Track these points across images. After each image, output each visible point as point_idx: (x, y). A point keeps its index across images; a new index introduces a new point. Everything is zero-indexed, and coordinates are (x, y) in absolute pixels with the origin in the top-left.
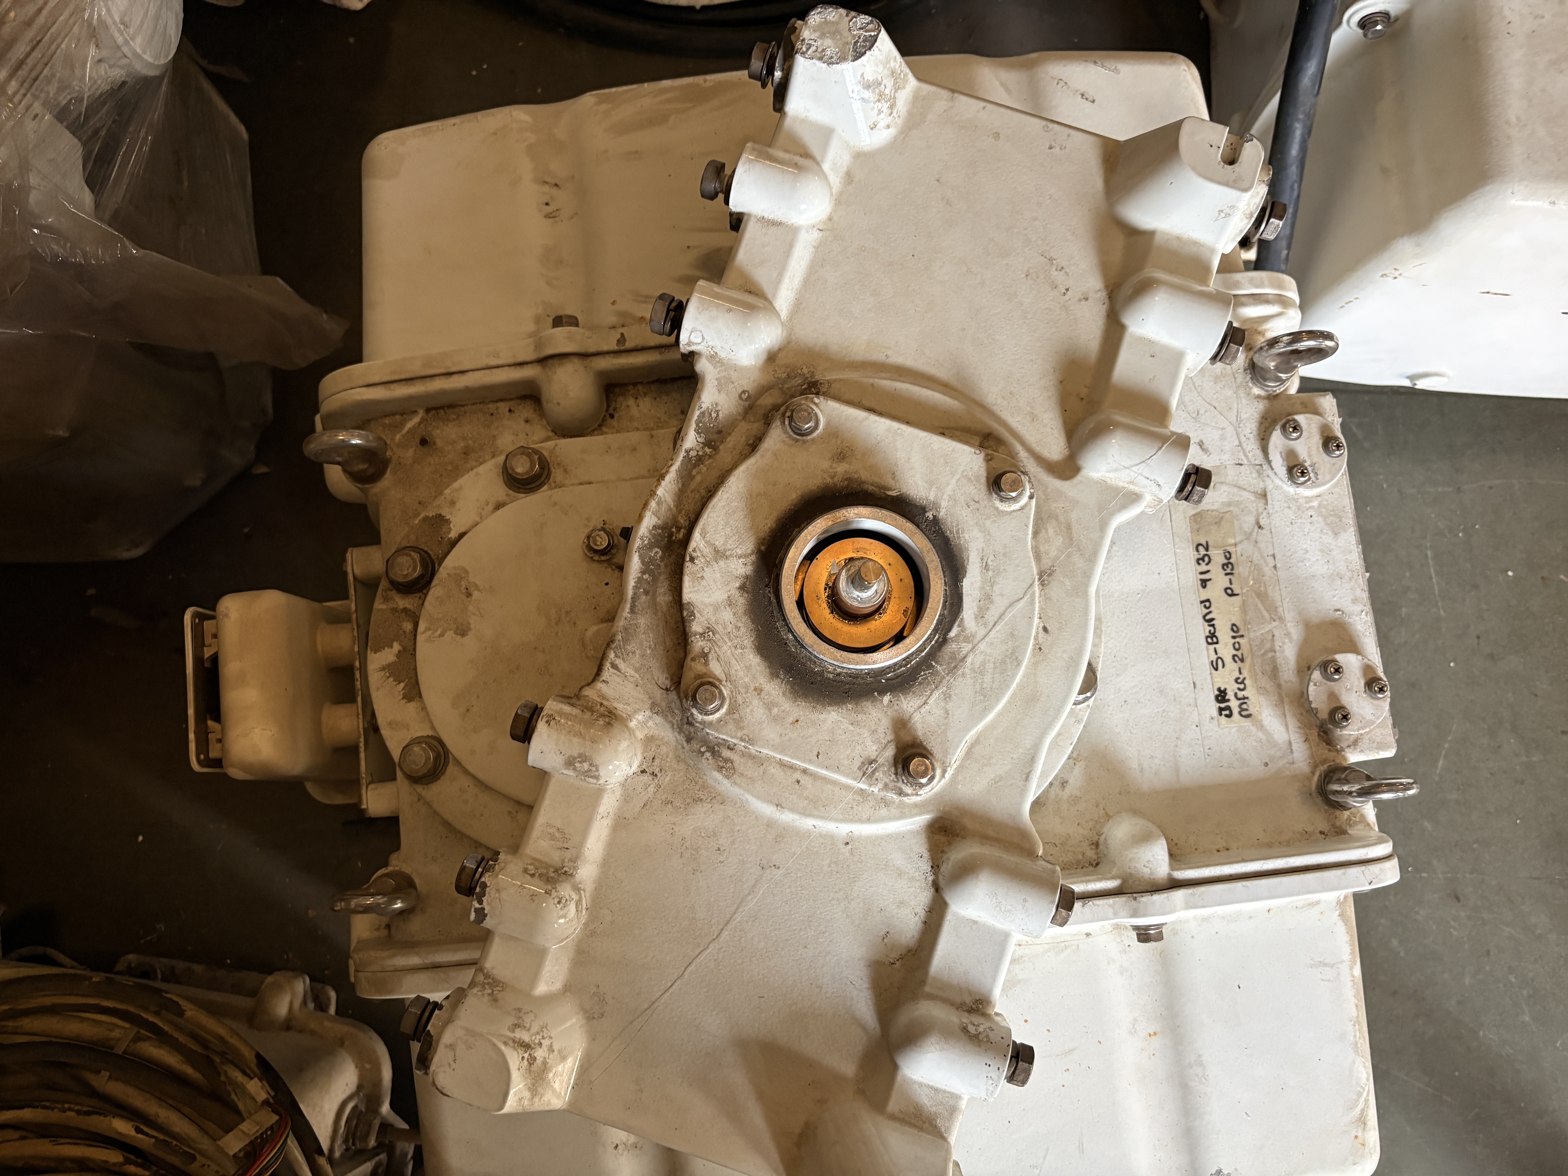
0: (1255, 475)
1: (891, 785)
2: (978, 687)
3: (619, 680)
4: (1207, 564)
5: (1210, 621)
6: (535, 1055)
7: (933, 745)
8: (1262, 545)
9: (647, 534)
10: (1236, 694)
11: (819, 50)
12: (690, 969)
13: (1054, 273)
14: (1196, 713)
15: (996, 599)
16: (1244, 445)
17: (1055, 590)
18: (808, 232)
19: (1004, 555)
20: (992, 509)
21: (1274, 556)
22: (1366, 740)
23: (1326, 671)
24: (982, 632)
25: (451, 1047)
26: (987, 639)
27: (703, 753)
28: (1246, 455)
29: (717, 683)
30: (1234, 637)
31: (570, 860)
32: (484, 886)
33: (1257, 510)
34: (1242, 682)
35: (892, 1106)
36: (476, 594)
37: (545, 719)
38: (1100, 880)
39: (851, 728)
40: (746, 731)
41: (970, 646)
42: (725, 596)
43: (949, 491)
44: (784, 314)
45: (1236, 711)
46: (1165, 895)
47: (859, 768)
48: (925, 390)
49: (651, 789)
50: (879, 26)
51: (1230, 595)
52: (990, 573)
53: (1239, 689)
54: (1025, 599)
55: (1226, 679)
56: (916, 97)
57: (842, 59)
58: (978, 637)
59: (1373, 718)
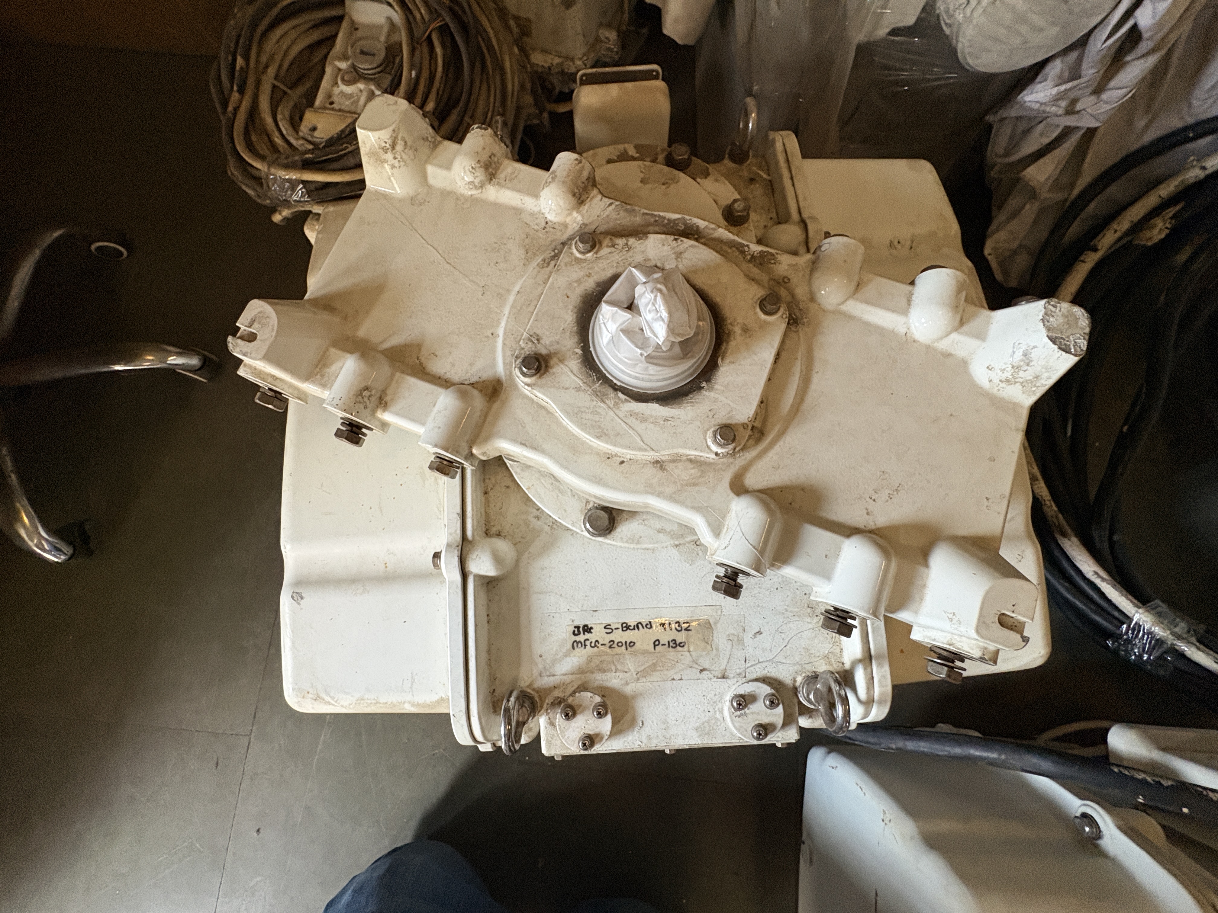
0: (738, 671)
1: (523, 352)
2: (583, 410)
3: (602, 206)
4: (676, 629)
5: (637, 627)
6: (389, 153)
7: (547, 379)
8: (689, 671)
9: (694, 222)
10: (588, 640)
11: (1053, 314)
12: (432, 248)
13: (887, 492)
14: (577, 610)
15: (644, 425)
16: (759, 666)
17: (650, 472)
18: (904, 323)
19: (675, 433)
20: (708, 427)
21: (681, 679)
22: (553, 732)
23: (600, 706)
24: (621, 415)
25: (396, 103)
26: (616, 418)
27: (554, 251)
28: (752, 666)
29: (595, 250)
30: (626, 642)
31: (498, 182)
32: (486, 129)
33: (713, 670)
34: (595, 646)
35: (333, 351)
36: (664, 187)
37: (579, 158)
38: (473, 526)
39: (561, 329)
40: (564, 268)
41: (612, 406)
42: (651, 257)
43: (721, 398)
44: (844, 308)
45: (577, 638)
46: (457, 565)
47: (535, 333)
48: (794, 393)
49: (536, 227)
50: (1080, 355)
51: (654, 643)
52: (662, 422)
53: (591, 642)
54: (642, 444)
55: (598, 634)
56: (1014, 406)
57: (1049, 329)
58: (617, 412)
59: (566, 737)
